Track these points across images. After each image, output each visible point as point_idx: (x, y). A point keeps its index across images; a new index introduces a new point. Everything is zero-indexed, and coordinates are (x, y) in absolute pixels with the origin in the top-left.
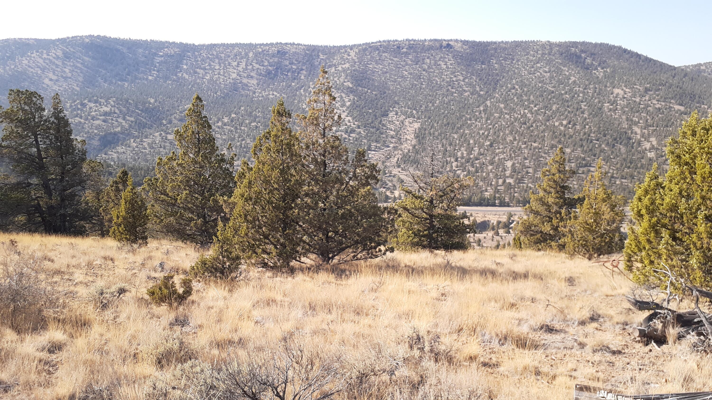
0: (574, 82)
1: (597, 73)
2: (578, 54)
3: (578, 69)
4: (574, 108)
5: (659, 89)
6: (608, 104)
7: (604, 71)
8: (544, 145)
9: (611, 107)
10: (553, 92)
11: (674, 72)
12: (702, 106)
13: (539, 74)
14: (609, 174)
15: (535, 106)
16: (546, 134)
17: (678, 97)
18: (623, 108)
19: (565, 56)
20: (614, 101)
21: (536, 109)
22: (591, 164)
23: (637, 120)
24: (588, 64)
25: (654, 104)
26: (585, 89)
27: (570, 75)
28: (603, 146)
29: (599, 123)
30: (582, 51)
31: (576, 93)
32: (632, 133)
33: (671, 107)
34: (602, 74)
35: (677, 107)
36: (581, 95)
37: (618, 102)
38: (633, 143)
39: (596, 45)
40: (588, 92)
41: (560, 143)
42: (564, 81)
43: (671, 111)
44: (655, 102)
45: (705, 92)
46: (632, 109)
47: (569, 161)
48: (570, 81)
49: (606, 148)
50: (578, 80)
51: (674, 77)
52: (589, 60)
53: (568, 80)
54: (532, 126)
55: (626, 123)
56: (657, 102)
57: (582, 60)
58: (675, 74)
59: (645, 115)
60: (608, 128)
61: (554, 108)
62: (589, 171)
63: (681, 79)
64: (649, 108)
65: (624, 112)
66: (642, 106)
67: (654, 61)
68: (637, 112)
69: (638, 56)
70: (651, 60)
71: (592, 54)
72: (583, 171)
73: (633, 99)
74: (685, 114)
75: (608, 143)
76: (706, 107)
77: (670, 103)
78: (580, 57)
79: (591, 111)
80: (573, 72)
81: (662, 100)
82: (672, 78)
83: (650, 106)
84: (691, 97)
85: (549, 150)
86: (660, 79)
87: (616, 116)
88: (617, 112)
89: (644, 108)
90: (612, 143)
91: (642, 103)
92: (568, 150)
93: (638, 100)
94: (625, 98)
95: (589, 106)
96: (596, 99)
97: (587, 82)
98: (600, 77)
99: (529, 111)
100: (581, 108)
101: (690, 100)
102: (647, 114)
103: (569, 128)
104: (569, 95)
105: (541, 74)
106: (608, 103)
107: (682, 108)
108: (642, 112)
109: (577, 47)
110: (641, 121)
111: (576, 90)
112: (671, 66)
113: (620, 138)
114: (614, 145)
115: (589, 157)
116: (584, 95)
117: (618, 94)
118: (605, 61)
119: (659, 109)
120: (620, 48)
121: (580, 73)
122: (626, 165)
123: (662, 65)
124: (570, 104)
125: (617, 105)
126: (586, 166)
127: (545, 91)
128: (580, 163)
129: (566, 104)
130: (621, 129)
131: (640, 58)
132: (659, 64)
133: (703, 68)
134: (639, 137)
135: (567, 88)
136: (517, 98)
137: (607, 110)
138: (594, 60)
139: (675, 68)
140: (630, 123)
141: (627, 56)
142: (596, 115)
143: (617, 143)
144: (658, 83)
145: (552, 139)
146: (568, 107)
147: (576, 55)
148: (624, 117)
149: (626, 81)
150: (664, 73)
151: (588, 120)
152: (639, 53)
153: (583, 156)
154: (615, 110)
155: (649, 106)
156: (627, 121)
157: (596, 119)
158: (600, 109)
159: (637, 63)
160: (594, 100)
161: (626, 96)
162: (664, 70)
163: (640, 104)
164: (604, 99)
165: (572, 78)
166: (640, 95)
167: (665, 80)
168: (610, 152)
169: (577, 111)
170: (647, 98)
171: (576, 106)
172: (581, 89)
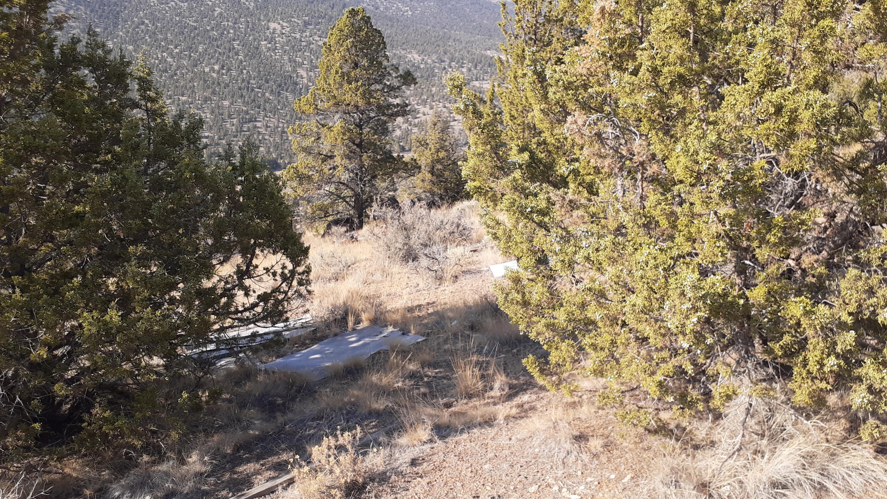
0: (221, 14)
1: (247, 3)
4: (225, 48)
5: (319, 23)
6: (265, 42)
7: (255, 1)
8: (195, 98)
9: (270, 45)
10: (196, 28)
13: (173, 3)
14: (279, 129)
15: (176, 48)
16: (195, 84)
18: (282, 47)
20: (272, 38)
21: (177, 51)
22: (256, 118)
23: (301, 61)
25: (316, 41)
26: (235, 23)
27: (214, 5)
28: (267, 94)
29: (259, 67)
31: (225, 29)
32: (297, 77)
34: (253, 4)
36: (231, 31)
37: (277, 39)
38: (301, 89)
40: (239, 28)
41: (215, 94)
42: (208, 13)
44: (317, 38)
46: (293, 47)
47: (230, 116)
48: (216, 14)
49: (271, 98)
50: (225, 12)
51: (333, 8)
53: (212, 11)
54: (176, 74)
55: (289, 64)
56: (319, 39)
58: (333, 5)
59: (309, 54)
60: (270, 72)
61: (201, 48)
62: (255, 127)
64: (312, 46)
65: (285, 52)
66: (304, 44)
68: (300, 51)
72: (248, 127)
73: (292, 35)
75: (272, 91)
79: (246, 52)
81: (324, 36)
82: (330, 9)
83: (313, 44)
85: (202, 104)
86: (318, 10)
87: (277, 57)
88: (277, 51)
89: (306, 46)
90: (277, 91)
91: (303, 40)
92: (226, 103)
93: (298, 36)
94: (283, 34)
95: (243, 46)
96: (250, 36)
97: (236, 15)
98: (251, 8)
99: (168, 55)
100: (234, 48)
102: (311, 53)
103: (223, 74)
104: (217, 31)
105: (176, 4)
106: (265, 40)
108: (305, 51)
110: (305, 62)
111: (224, 25)
113: (285, 84)
114: (279, 92)
115: (252, 110)
116: (235, 31)
117: (274, 29)
121: (226, 3)
122: (297, 116)
124: (219, 43)
125: (276, 43)
126: (250, 121)
127: (185, 28)
128: (243, 118)
129: (215, 43)
130: (284, 72)
134: (305, 81)
135: (212, 22)
136: (150, 37)
137: (265, 50)
140: (293, 64)
142: (252, 57)
143: (283, 90)
144: (316, 15)
145: (204, 90)
146: (218, 47)
148: (286, 58)
149: (282, 13)
150: (322, 3)
151: (245, 63)
153: (244, 108)
154: (274, 50)
155: (311, 43)
156: (290, 62)
157: (254, 61)
158: (257, 48)
160: (248, 38)
161: (284, 32)
163: (301, 41)
164: (260, 36)
165: (216, 9)
166: (300, 30)
167: (324, 11)
168: (276, 102)
169: (230, 52)
170: (308, 34)
171: (227, 45)
172: (230, 24)
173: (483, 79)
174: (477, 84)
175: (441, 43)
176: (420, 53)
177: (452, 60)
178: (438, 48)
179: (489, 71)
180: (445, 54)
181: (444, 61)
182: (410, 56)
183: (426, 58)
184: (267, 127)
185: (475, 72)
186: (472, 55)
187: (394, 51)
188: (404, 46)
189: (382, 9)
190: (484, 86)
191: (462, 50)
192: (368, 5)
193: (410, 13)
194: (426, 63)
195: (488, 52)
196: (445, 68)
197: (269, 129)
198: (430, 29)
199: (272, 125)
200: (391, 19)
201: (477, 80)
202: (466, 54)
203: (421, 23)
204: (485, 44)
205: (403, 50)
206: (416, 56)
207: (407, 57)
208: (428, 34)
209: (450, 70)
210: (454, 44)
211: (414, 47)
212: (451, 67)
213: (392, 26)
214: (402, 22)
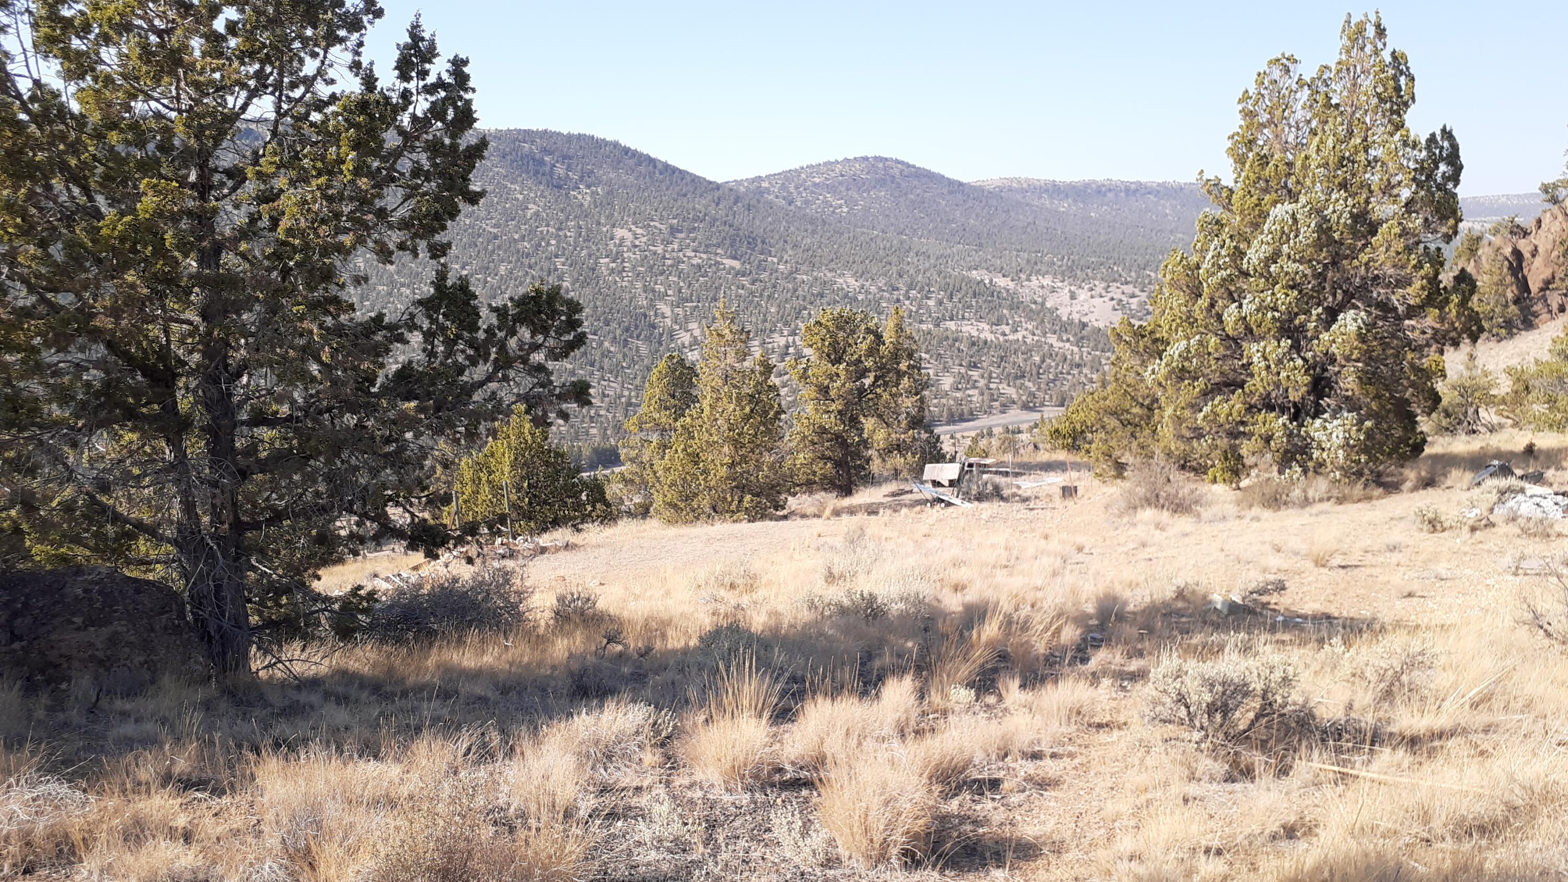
0: (537, 214)
1: (580, 197)
2: (537, 156)
3: (542, 187)
4: (542, 269)
5: (694, 228)
6: (607, 260)
7: (593, 193)
9: (614, 265)
10: (496, 237)
11: (717, 194)
12: (770, 259)
14: (623, 400)
17: (728, 242)
18: (634, 267)
19: (512, 161)
20: (618, 253)
23: (662, 290)
24: (559, 178)
25: (690, 258)
26: (560, 229)
27: (527, 200)
28: (606, 344)
30: (545, 151)
31: (543, 239)
32: (656, 315)
33: (717, 263)
34: (588, 198)
35: (729, 263)
36: (553, 242)
37: (626, 255)
38: (661, 335)
39: (570, 138)
40: (566, 237)
42: (517, 212)
43: (718, 270)
44: (690, 253)
45: (772, 231)
46: (651, 268)
48: (529, 214)
49: (612, 349)
50: (544, 210)
51: (717, 204)
52: (560, 170)
53: (523, 210)
55: (644, 295)
56: (693, 254)
57: (547, 169)
58: (719, 198)
59: (676, 279)
60: (612, 308)
61: (502, 270)
63: (731, 208)
64: (682, 266)
65: (638, 275)
66: (669, 262)
67: (681, 171)
68: (662, 274)
69: (652, 161)
70: (674, 170)
71: (565, 157)
73: (651, 248)
74: (743, 276)
75: (615, 338)
76: (775, 260)
77: (717, 254)
78: (542, 162)
79: (576, 275)
80: (532, 195)
81: (701, 249)
82: (714, 205)
83: (683, 262)
84: (749, 243)
86: (694, 209)
87: (624, 284)
88: (624, 274)
89: (672, 266)
90: (623, 338)
91: (667, 256)
93: (660, 250)
94: (636, 246)
95: (571, 265)
96: (582, 249)
97: (562, 216)
98: (586, 204)
100: (556, 269)
101: (748, 248)
102: (680, 277)
104: (529, 242)
106: (607, 256)
107: (736, 264)
108: (670, 274)
109: (533, 142)
110: (670, 292)
111: (542, 232)
112: (710, 183)
113: (637, 327)
114: (625, 340)
115: (581, 368)
116: (558, 242)
117: (622, 239)
118: (592, 172)
119: (699, 267)
120: (616, 145)
121: (545, 197)
123: (695, 180)
124: (533, 260)
125: (623, 261)
127: (479, 236)
129: (526, 261)
130: (635, 308)
131: (655, 167)
132: (689, 179)
133: (765, 185)
134: (668, 322)
135: (523, 227)
137: (605, 272)
138: (569, 168)
139: (718, 187)
140: (651, 296)
141: (632, 162)
143: (632, 337)
144: (691, 216)
146: (530, 267)
147: (534, 159)
148: (639, 285)
149: (635, 213)
150: (701, 196)
152: (653, 155)
154: (620, 272)
155: (680, 262)
156: (645, 292)
158: (594, 270)
159: (651, 177)
160: (580, 252)
161: (637, 243)
162: (698, 192)
163: (664, 258)
164: (598, 250)
165: (530, 206)
166: (663, 240)
167: (703, 210)
168: (620, 356)
169: (549, 275)
170: (676, 246)
171: (546, 265)
172: (551, 230)
173: (963, 318)
174: (952, 325)
175: (894, 259)
176: (857, 276)
177: (911, 287)
178: (888, 267)
179: (974, 303)
180: (901, 276)
181: (898, 289)
182: (841, 281)
183: (867, 284)
184: (604, 395)
185: (949, 306)
186: (945, 277)
187: (815, 274)
188: (832, 266)
189: (799, 204)
190: (964, 329)
191: (929, 269)
192: (777, 197)
193: (845, 210)
194: (868, 292)
195: (974, 272)
196: (898, 300)
197: (607, 399)
198: (877, 236)
199: (611, 393)
200: (812, 221)
201: (952, 319)
202: (935, 276)
203: (863, 226)
204: (968, 259)
205: (830, 271)
206: (851, 281)
207: (835, 283)
208: (873, 245)
209: (907, 302)
210: (915, 260)
211: (848, 265)
212: (908, 298)
213: (814, 232)
214: (830, 225)
